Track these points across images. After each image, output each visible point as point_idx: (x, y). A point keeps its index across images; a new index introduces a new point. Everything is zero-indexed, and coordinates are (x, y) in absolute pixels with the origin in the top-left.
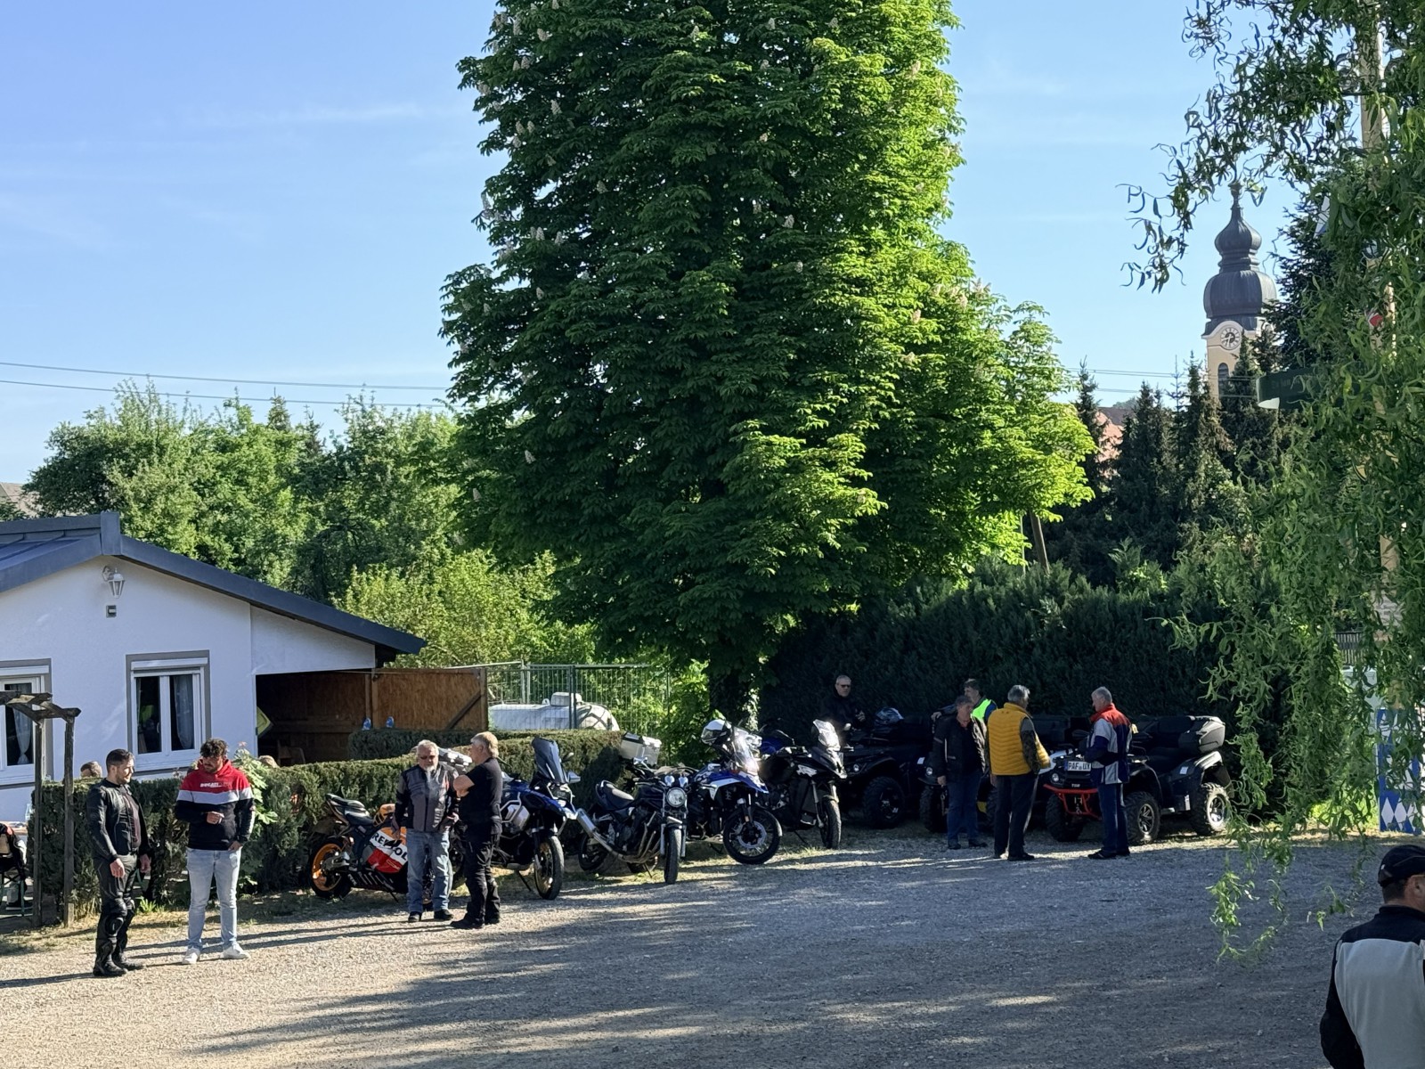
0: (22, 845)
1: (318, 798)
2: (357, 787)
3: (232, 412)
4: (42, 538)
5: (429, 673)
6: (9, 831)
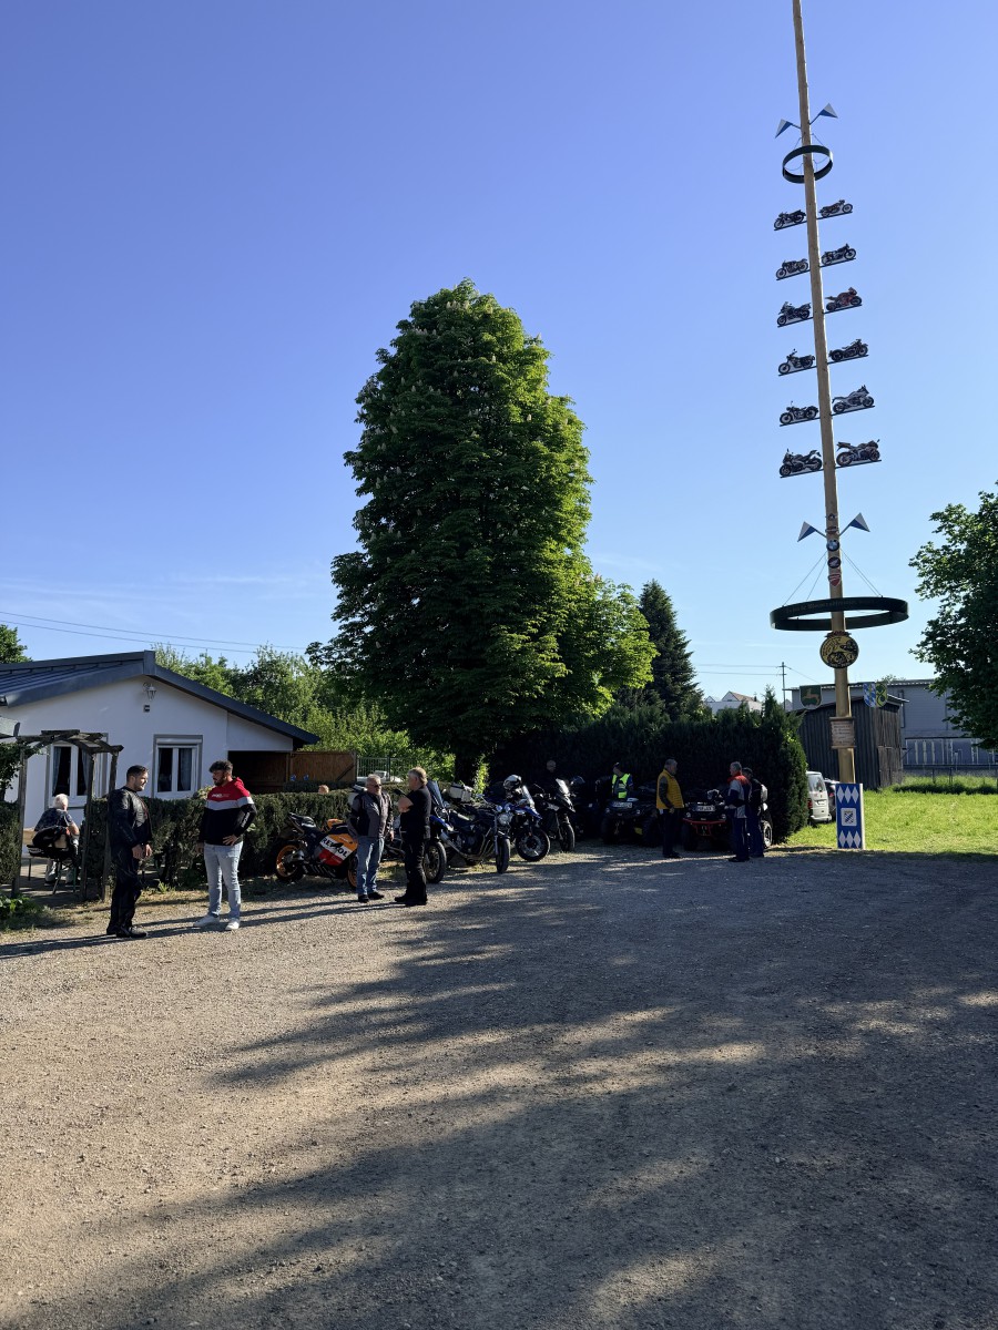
1: (281, 815)
2: (305, 809)
3: (203, 659)
5: (326, 753)
6: (68, 832)
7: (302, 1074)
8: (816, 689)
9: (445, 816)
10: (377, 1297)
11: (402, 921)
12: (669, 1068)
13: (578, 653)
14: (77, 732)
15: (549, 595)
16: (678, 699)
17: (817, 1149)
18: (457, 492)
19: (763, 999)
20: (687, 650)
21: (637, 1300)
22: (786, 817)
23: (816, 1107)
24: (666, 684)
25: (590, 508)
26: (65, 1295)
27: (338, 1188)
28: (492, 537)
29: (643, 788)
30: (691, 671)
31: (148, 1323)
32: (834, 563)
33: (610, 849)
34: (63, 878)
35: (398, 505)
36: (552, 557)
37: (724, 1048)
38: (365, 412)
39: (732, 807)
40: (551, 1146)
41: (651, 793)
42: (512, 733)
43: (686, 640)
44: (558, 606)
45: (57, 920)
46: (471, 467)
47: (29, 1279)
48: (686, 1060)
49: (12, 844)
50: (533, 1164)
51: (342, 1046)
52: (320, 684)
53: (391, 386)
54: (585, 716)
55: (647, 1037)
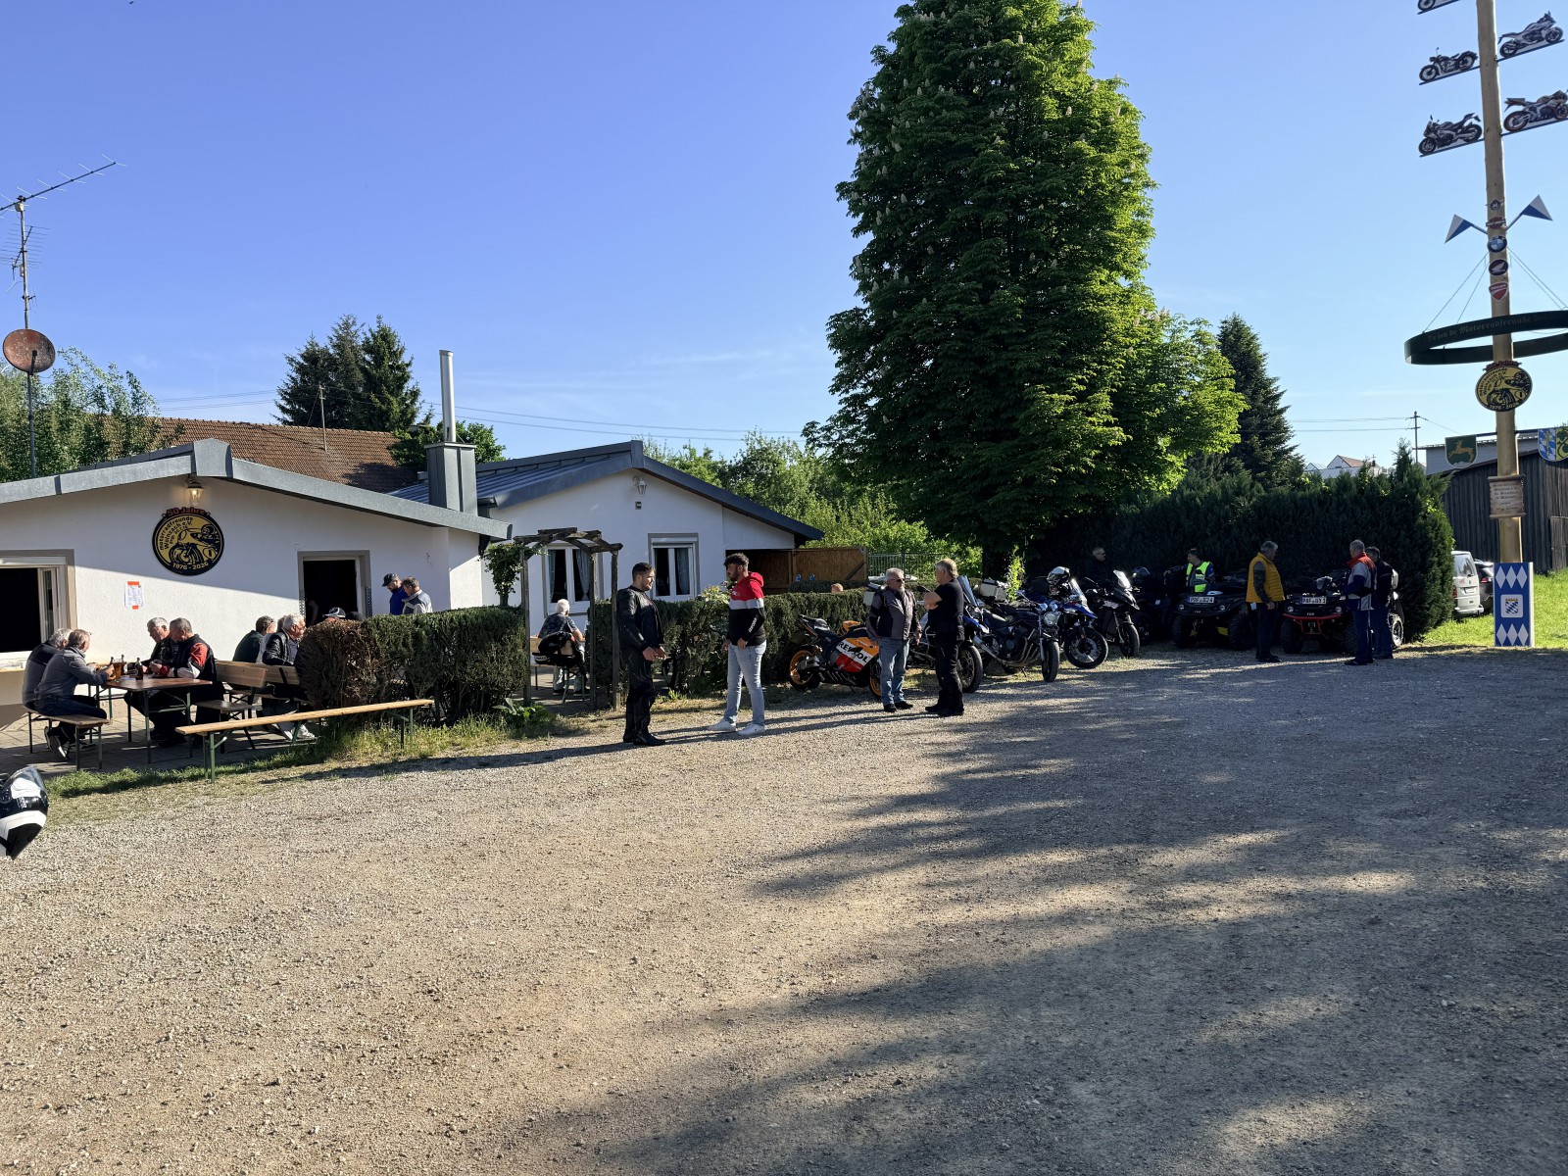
0: (582, 648)
1: (791, 617)
2: (817, 610)
3: (687, 451)
4: (593, 459)
5: (829, 550)
6: (573, 638)
7: (850, 886)
8: (1469, 441)
9: (978, 616)
10: (968, 1115)
11: (938, 732)
12: (1289, 896)
13: (1139, 413)
14: (574, 530)
15: (1099, 341)
16: (1268, 468)
17: (1497, 993)
18: (978, 219)
19: (1407, 822)
20: (1281, 404)
21: (1276, 1142)
22: (1422, 608)
23: (1492, 947)
24: (1253, 450)
25: (1152, 222)
26: (639, 1089)
27: (907, 1003)
28: (1023, 272)
29: (1228, 578)
30: (1286, 430)
31: (727, 1121)
32: (1499, 267)
33: (1187, 654)
34: (571, 687)
35: (904, 244)
36: (1103, 290)
37: (1359, 875)
38: (860, 129)
39: (1353, 597)
40: (1149, 974)
41: (1240, 584)
42: (1053, 519)
43: (1279, 391)
44: (1110, 354)
45: (572, 728)
46: (995, 183)
47: (601, 1071)
48: (1310, 888)
49: (520, 650)
50: (1131, 992)
51: (890, 859)
52: (816, 473)
53: (890, 92)
54: (1149, 492)
55: (1257, 861)
